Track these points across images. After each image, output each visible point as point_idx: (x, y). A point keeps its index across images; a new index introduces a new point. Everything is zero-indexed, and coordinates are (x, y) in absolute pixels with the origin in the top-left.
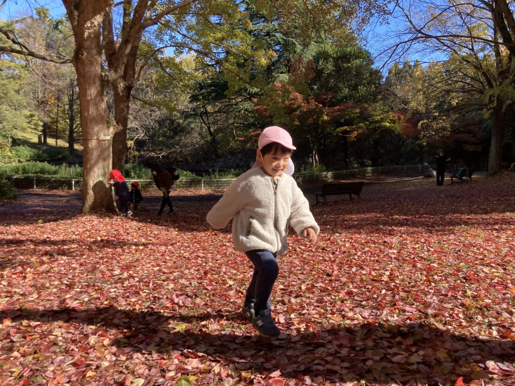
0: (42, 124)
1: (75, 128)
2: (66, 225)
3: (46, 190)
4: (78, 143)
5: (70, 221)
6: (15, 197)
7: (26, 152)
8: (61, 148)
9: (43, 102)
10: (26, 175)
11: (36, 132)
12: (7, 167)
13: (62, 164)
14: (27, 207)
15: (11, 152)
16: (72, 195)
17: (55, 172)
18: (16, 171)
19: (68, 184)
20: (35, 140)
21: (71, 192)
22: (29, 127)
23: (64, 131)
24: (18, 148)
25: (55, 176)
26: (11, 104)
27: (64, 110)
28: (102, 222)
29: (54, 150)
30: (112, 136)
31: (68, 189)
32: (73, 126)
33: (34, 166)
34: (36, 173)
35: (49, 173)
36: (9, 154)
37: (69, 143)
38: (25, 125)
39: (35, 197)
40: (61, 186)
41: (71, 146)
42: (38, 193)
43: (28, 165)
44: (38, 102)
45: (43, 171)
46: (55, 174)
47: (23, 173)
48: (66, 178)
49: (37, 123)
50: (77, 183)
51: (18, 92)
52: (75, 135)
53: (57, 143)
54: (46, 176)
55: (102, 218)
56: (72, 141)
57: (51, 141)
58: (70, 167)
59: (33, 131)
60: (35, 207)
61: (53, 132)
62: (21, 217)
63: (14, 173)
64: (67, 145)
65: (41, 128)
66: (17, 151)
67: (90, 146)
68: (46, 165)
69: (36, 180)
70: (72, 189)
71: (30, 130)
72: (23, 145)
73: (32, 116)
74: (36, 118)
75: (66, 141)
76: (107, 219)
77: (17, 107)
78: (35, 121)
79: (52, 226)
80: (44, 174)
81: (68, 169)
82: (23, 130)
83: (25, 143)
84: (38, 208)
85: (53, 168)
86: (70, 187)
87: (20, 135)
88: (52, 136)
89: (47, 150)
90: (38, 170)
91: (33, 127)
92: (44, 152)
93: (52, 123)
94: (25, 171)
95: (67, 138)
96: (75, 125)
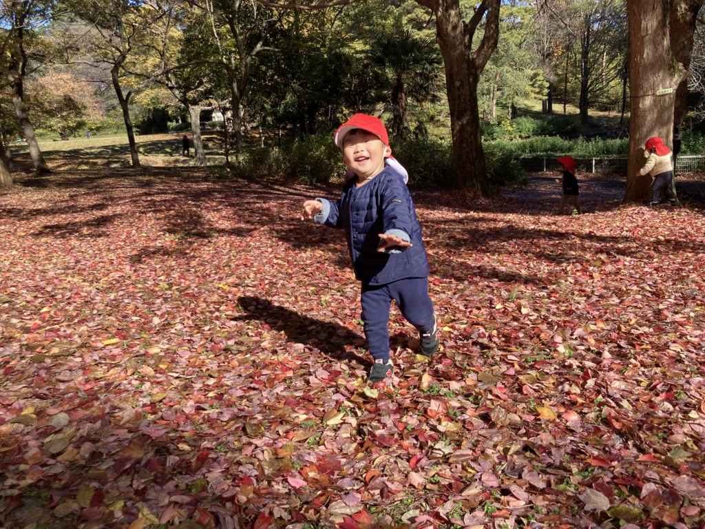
0: (547, 85)
1: (590, 86)
2: (606, 217)
3: (558, 173)
4: (593, 106)
5: (610, 213)
6: (525, 182)
7: (528, 125)
8: (571, 116)
9: (549, 55)
10: (534, 154)
11: (540, 96)
12: (512, 145)
13: (577, 137)
14: (540, 194)
15: (511, 125)
16: (592, 180)
17: (570, 149)
18: (523, 148)
19: (586, 164)
20: (538, 107)
21: (591, 175)
22: (532, 91)
23: (574, 92)
24: (519, 119)
25: (570, 154)
26: (512, 63)
27: (575, 61)
28: (657, 216)
29: (561, 119)
30: (675, 87)
31: (587, 171)
32: (587, 82)
33: (544, 141)
34: (546, 150)
35: (562, 150)
36: (510, 128)
37: (580, 107)
38: (529, 89)
39: (546, 182)
40: (577, 168)
41: (584, 112)
42: (549, 176)
43: (537, 141)
44: (543, 55)
45: (554, 148)
46: (569, 152)
47: (531, 152)
48: (584, 156)
49: (542, 84)
50: (598, 163)
51: (519, 46)
52: (589, 95)
53: (565, 109)
54: (558, 155)
55: (656, 210)
56: (584, 104)
57: (557, 108)
58: (588, 140)
59: (537, 96)
60: (550, 194)
61: (560, 95)
62: (540, 206)
63: (520, 152)
64: (578, 111)
65: (546, 91)
66: (518, 124)
67: (641, 105)
68: (558, 140)
69: (547, 160)
70: (591, 171)
71: (533, 95)
72: (525, 116)
73: (536, 75)
74: (540, 78)
75: (576, 106)
76: (665, 212)
77: (519, 67)
78: (539, 83)
79: (590, 219)
80: (556, 151)
81: (585, 144)
82: (526, 95)
83: (527, 112)
84: (554, 196)
85: (567, 143)
86: (589, 169)
87: (522, 102)
88: (559, 101)
89: (553, 120)
90: (548, 146)
91: (537, 90)
92: (549, 123)
93: (560, 81)
94: (533, 149)
95: (578, 101)
96: (590, 81)
